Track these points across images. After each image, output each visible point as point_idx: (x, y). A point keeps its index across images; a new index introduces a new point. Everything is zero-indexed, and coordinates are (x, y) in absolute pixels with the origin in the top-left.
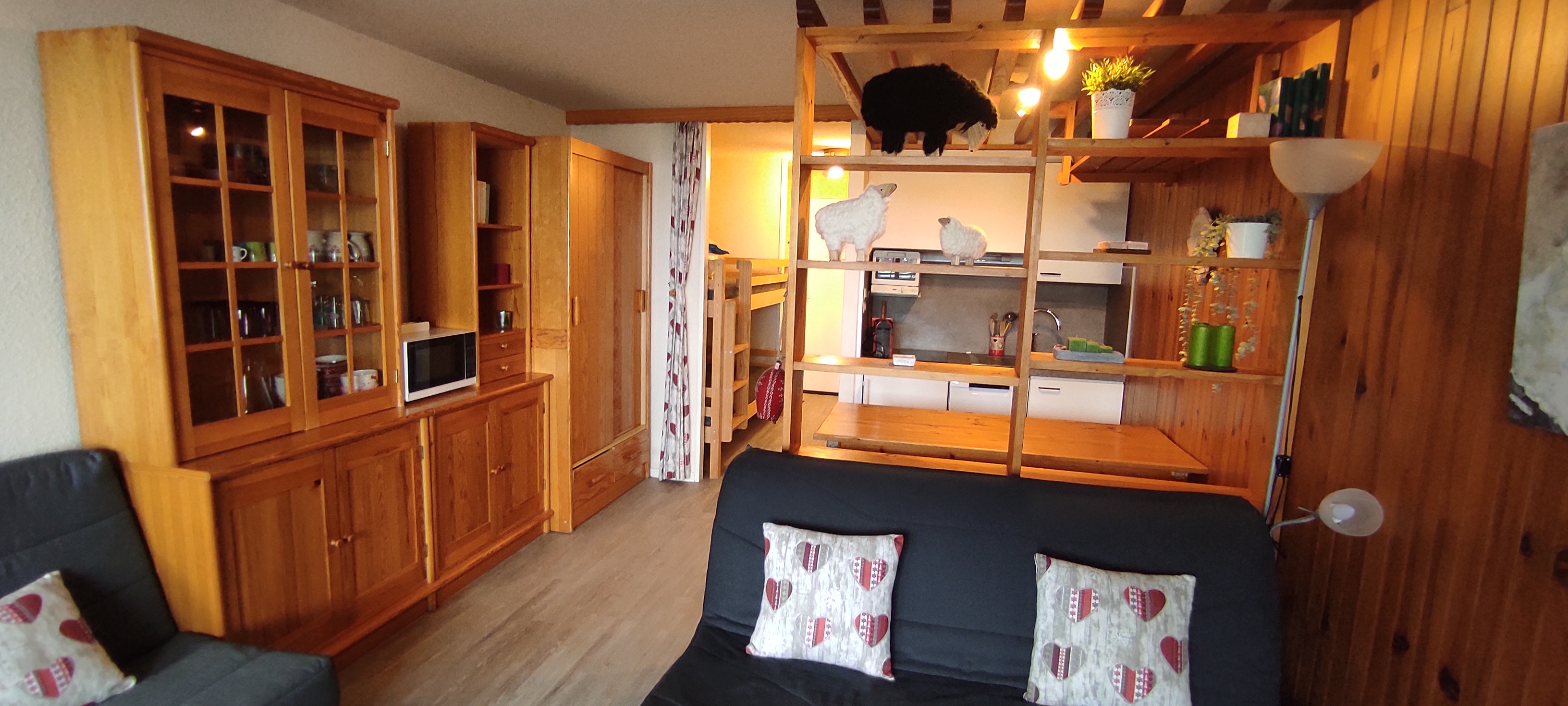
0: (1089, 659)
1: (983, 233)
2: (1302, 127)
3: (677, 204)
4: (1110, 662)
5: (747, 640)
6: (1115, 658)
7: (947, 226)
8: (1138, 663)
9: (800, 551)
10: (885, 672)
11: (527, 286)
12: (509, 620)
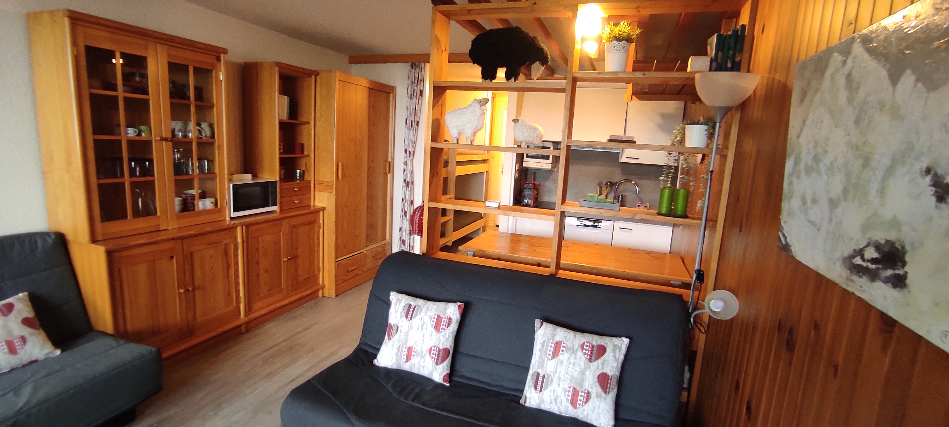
0: (555, 382)
1: (540, 128)
2: (729, 65)
3: (409, 111)
4: (566, 384)
5: (375, 357)
6: (569, 382)
7: (517, 124)
8: (582, 386)
9: (405, 308)
10: (444, 380)
11: (312, 156)
12: (283, 341)
